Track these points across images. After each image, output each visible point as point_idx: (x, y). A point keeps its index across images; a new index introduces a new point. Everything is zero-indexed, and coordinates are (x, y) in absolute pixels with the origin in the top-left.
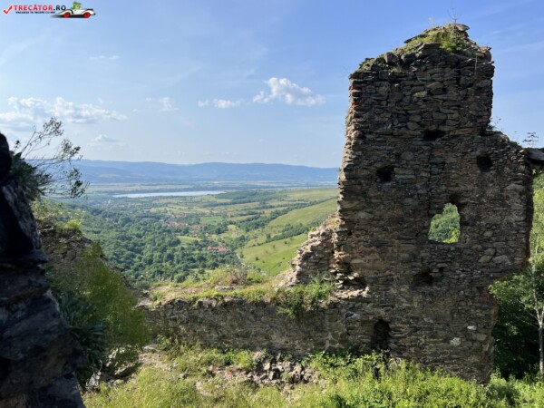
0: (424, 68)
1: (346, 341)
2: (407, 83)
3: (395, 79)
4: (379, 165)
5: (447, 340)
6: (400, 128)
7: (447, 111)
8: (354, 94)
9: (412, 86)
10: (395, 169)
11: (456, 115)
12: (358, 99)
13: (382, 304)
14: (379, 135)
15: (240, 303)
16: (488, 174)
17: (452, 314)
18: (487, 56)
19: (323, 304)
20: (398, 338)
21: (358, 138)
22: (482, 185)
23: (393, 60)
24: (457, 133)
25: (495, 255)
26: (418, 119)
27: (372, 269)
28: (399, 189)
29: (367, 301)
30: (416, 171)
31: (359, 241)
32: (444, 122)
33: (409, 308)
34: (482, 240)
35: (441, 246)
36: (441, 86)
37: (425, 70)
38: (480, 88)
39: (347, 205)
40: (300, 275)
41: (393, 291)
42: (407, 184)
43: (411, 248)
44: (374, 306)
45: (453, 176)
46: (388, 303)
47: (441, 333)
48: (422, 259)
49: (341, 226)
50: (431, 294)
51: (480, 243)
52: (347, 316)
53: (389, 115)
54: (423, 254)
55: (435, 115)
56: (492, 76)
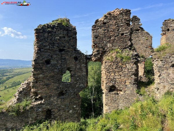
0: (58, 30)
1: (37, 119)
2: (53, 34)
3: (49, 32)
4: (46, 59)
5: (68, 111)
6: (52, 47)
7: (65, 43)
8: (36, 36)
9: (55, 35)
10: (51, 60)
11: (68, 45)
12: (38, 37)
13: (48, 104)
14: (45, 49)
16: (77, 62)
17: (69, 103)
18: (75, 29)
19: (28, 108)
20: (54, 114)
21: (38, 50)
22: (76, 65)
23: (48, 26)
24: (68, 50)
25: (80, 84)
26: (57, 45)
27: (45, 93)
28: (53, 67)
29: (43, 104)
30: (57, 61)
31: (40, 85)
32: (65, 47)
33: (57, 104)
34: (76, 80)
35: (65, 83)
36: (63, 36)
37: (59, 30)
38: (73, 38)
39: (35, 73)
40: (18, 99)
41: (52, 99)
42: (55, 65)
43: (57, 85)
44: (46, 106)
45: (68, 62)
46: (50, 104)
47: (67, 110)
48: (60, 88)
49: (34, 80)
50: (63, 99)
51: (76, 82)
52: (37, 111)
53: (48, 43)
54: (60, 86)
55: (62, 44)
56: (76, 34)
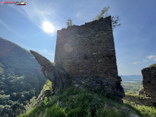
0: (152, 69)
1: (148, 104)
2: (150, 71)
3: (147, 71)
4: (148, 81)
6: (150, 76)
8: (142, 73)
10: (151, 82)
14: (147, 77)
15: (131, 96)
19: (143, 98)
21: (143, 77)
23: (147, 68)
26: (153, 75)
27: (151, 95)
31: (147, 91)
39: (144, 86)
40: (139, 94)
42: (153, 84)
44: (152, 100)
46: (155, 100)
49: (144, 88)
52: (148, 101)
